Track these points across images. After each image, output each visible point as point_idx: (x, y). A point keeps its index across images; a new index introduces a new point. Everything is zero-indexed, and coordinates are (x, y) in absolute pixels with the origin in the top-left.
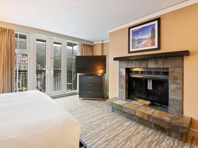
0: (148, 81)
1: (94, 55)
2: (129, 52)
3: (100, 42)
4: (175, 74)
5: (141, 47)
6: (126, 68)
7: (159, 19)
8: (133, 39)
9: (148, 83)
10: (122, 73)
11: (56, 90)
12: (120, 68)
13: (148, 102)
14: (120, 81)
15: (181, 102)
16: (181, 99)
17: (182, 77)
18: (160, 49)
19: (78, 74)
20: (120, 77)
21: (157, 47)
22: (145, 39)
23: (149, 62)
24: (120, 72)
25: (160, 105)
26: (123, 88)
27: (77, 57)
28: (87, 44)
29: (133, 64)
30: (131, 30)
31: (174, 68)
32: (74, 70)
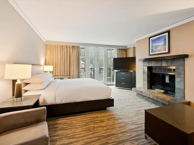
0: (166, 76)
1: (127, 57)
2: (150, 55)
3: (132, 46)
4: (179, 71)
5: (158, 51)
6: (148, 67)
7: (169, 32)
8: (152, 46)
9: (166, 78)
10: (145, 70)
11: (101, 80)
12: (143, 66)
13: (162, 91)
14: (143, 76)
15: (184, 90)
16: (183, 88)
17: (183, 72)
18: (170, 53)
19: (115, 71)
20: (144, 72)
21: (167, 52)
22: (160, 46)
23: (163, 62)
24: (144, 69)
25: (171, 93)
26: (145, 81)
27: (114, 59)
28: (122, 48)
29: (152, 63)
30: (151, 39)
31: (179, 66)
32: (112, 68)
